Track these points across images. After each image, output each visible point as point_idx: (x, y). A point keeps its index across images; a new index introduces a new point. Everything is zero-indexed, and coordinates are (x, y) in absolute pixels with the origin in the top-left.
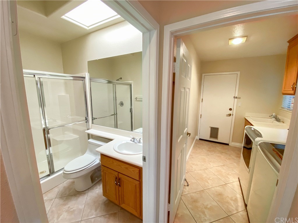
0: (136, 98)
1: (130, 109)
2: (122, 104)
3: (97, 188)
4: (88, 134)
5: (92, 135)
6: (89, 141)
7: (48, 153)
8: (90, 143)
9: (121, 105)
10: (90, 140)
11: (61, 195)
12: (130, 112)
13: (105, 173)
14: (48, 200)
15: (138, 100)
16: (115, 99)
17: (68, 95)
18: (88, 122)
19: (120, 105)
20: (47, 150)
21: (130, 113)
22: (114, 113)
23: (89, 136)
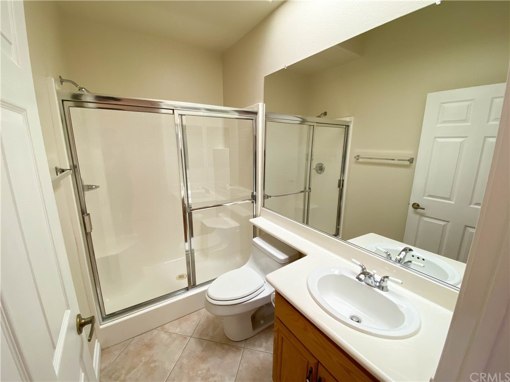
0: (358, 157)
1: (340, 181)
2: (320, 169)
3: (261, 346)
4: (255, 227)
5: (261, 231)
6: (254, 242)
7: (187, 248)
8: (255, 245)
9: (319, 171)
10: (257, 240)
11: (201, 335)
12: (339, 186)
13: (282, 338)
14: (181, 336)
15: (360, 160)
16: (310, 157)
17: (228, 149)
18: (255, 203)
19: (317, 171)
20: (186, 243)
21: (337, 190)
22: (305, 188)
23: (257, 232)
